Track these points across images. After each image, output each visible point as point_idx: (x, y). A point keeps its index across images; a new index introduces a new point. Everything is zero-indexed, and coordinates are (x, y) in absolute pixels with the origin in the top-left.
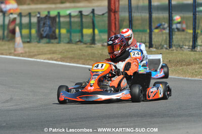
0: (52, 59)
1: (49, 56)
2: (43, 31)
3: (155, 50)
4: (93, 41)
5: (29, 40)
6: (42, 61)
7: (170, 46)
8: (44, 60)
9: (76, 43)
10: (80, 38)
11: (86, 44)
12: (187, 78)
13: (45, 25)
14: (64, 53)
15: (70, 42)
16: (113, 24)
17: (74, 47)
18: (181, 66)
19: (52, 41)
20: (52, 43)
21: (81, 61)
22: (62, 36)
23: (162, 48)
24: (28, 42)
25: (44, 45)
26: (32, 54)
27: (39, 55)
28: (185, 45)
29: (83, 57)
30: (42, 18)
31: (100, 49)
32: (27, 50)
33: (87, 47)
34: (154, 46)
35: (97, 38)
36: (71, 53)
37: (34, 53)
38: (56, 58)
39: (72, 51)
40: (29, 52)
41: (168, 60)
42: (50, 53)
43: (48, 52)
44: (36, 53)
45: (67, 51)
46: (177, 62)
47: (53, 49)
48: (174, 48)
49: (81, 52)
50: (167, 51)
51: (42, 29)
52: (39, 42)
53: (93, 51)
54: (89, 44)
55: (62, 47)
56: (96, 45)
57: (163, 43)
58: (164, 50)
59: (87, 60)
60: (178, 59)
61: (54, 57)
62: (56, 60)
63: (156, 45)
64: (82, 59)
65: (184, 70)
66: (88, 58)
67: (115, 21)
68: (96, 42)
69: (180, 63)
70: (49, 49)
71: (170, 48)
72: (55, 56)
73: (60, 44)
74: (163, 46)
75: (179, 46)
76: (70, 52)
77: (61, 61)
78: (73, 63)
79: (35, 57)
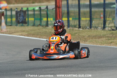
0: (22, 35)
1: (20, 33)
2: (19, 19)
4: (47, 25)
6: (16, 36)
7: (91, 27)
8: (18, 35)
9: (38, 26)
10: (40, 23)
11: (43, 26)
12: (98, 45)
13: (20, 16)
15: (34, 25)
16: (58, 15)
17: (36, 28)
18: (95, 39)
19: (24, 25)
20: (24, 26)
21: (38, 36)
23: (86, 29)
24: (10, 25)
26: (11, 32)
27: (15, 32)
28: (99, 27)
29: (39, 34)
30: (18, 12)
31: (50, 29)
32: (8, 30)
33: (43, 28)
34: (82, 27)
35: (49, 23)
36: (33, 32)
37: (12, 32)
38: (24, 34)
39: (34, 30)
40: (10, 31)
41: (88, 35)
42: (21, 32)
43: (20, 31)
45: (31, 31)
46: (93, 36)
47: (24, 29)
48: (93, 28)
49: (39, 31)
50: (89, 30)
51: (19, 18)
52: (16, 25)
53: (46, 30)
54: (45, 26)
56: (49, 27)
58: (87, 29)
59: (42, 36)
60: (94, 35)
62: (24, 36)
64: (39, 35)
65: (97, 41)
66: (42, 34)
67: (59, 13)
68: (49, 26)
69: (95, 37)
70: (21, 29)
71: (90, 28)
72: (24, 33)
73: (28, 27)
74: (87, 27)
75: (96, 27)
77: (27, 36)
78: (34, 37)
79: (13, 34)
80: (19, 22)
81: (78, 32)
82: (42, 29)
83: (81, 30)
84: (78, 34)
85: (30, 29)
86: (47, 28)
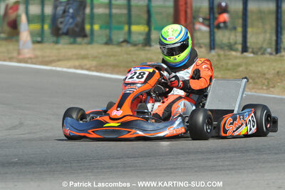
0: (82, 68)
1: (77, 63)
2: (61, 23)
3: (251, 55)
4: (148, 42)
5: (39, 39)
6: (65, 70)
7: (277, 50)
8: (69, 68)
9: (119, 44)
10: (126, 37)
11: (135, 45)
13: (66, 14)
14: (100, 58)
15: (109, 42)
16: (182, 14)
17: (117, 49)
19: (79, 40)
20: (80, 44)
22: (96, 34)
23: (263, 54)
24: (39, 42)
25: (66, 46)
26: (47, 59)
27: (59, 60)
32: (38, 53)
33: (138, 50)
34: (250, 50)
35: (153, 36)
36: (112, 58)
37: (51, 59)
38: (88, 66)
39: (115, 56)
40: (43, 57)
42: (78, 59)
43: (75, 57)
44: (54, 58)
45: (106, 56)
47: (83, 52)
48: (283, 53)
49: (129, 56)
50: (272, 57)
52: (57, 43)
53: (149, 56)
54: (140, 45)
55: (97, 49)
56: (152, 48)
57: (265, 46)
58: (268, 56)
61: (85, 65)
62: (88, 69)
63: (253, 49)
67: (186, 7)
68: (153, 44)
71: (277, 53)
72: (87, 63)
74: (265, 50)
76: (110, 56)
77: (97, 72)
78: (117, 73)
79: (54, 64)
80: (61, 32)
81: (245, 61)
82: (137, 52)
83: (252, 57)
84: (247, 69)
85: (100, 51)
86: (149, 50)
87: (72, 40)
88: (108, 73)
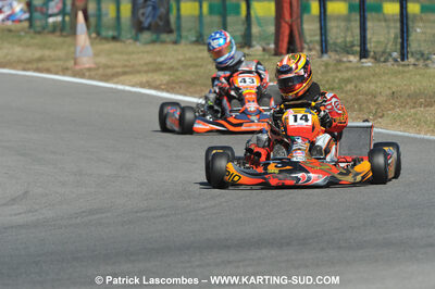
0: (149, 86)
1: (144, 78)
2: (143, 15)
3: (370, 64)
4: (247, 40)
5: (115, 33)
6: (127, 88)
7: (403, 56)
8: (133, 86)
12: (421, 136)
13: (148, 3)
14: (177, 69)
15: (199, 40)
18: (414, 107)
19: (164, 36)
20: (163, 42)
23: (386, 61)
24: (113, 39)
26: (109, 71)
27: (125, 73)
32: (103, 60)
34: (371, 54)
36: (191, 70)
37: (114, 71)
38: (158, 83)
39: (196, 66)
40: (106, 67)
41: (388, 92)
42: (147, 72)
43: (145, 68)
44: (120, 70)
46: (409, 96)
47: (159, 59)
48: (411, 60)
50: (396, 66)
51: (141, 11)
52: (135, 39)
56: (252, 49)
57: (389, 48)
58: (390, 64)
60: (413, 89)
61: (155, 81)
62: (157, 88)
63: (375, 52)
65: (418, 116)
68: (254, 43)
69: (414, 99)
70: (148, 58)
71: (403, 60)
72: (157, 78)
73: (175, 47)
74: (390, 54)
75: (422, 54)
76: (189, 67)
77: (168, 92)
79: (116, 80)
81: (357, 73)
83: (369, 68)
84: (356, 86)
87: (154, 36)
88: (181, 94)
